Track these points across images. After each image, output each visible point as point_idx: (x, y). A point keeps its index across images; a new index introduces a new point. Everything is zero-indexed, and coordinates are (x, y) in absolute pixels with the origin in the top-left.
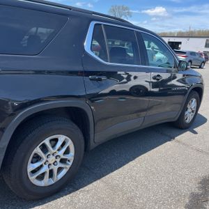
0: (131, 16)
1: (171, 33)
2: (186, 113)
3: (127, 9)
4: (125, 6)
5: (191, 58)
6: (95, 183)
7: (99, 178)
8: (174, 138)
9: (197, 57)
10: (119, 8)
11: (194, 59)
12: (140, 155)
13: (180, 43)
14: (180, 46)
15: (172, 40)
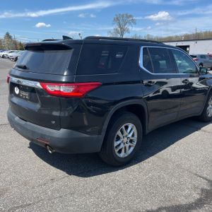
0: (135, 24)
1: (177, 37)
2: (208, 108)
3: (130, 16)
4: (129, 14)
5: (202, 60)
6: (151, 158)
7: (153, 155)
8: (200, 129)
9: (207, 59)
10: (123, 16)
11: (205, 62)
12: (177, 140)
13: (189, 46)
14: (188, 49)
15: (180, 44)
